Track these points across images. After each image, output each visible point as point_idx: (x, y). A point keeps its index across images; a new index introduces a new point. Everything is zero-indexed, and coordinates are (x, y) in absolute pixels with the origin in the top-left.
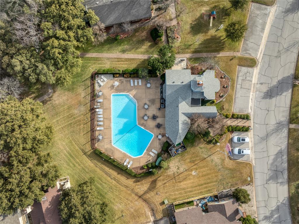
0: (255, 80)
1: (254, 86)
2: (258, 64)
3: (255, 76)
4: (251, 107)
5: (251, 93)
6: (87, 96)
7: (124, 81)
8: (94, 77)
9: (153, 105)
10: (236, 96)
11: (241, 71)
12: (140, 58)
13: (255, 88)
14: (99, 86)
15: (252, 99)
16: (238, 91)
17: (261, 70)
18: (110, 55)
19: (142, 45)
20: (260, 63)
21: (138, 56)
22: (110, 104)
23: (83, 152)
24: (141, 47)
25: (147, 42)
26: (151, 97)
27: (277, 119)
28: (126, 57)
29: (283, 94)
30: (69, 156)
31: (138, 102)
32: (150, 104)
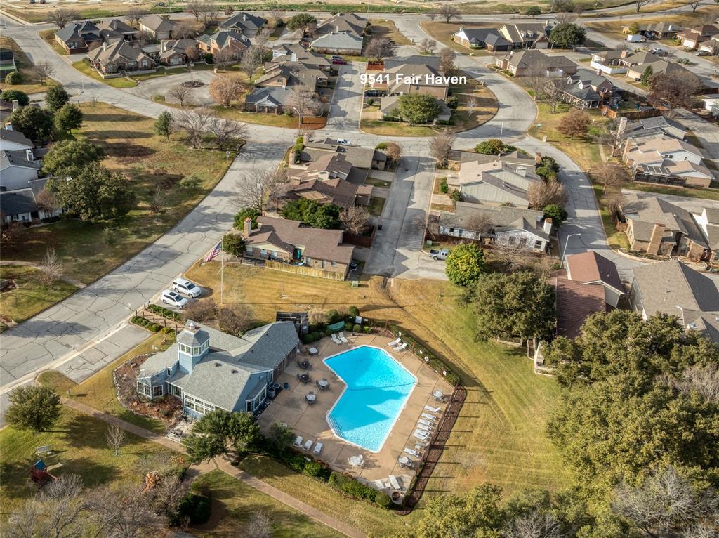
0: (73, 355)
1: (84, 348)
2: (40, 372)
3: (65, 359)
4: (117, 328)
5: (98, 342)
6: (441, 475)
7: (334, 461)
8: (406, 504)
9: (294, 398)
10: (127, 349)
11: (81, 377)
12: (268, 485)
13: (83, 346)
14: (402, 481)
15: (106, 336)
16: (117, 355)
17: (47, 362)
18: (339, 526)
19: (245, 507)
20: (37, 371)
21: (269, 491)
22: (389, 438)
23: (490, 396)
24: (250, 506)
25: (227, 508)
26: (290, 411)
27: (93, 300)
28: (301, 502)
29: (50, 320)
30: (525, 400)
31: (325, 416)
32: (300, 402)
